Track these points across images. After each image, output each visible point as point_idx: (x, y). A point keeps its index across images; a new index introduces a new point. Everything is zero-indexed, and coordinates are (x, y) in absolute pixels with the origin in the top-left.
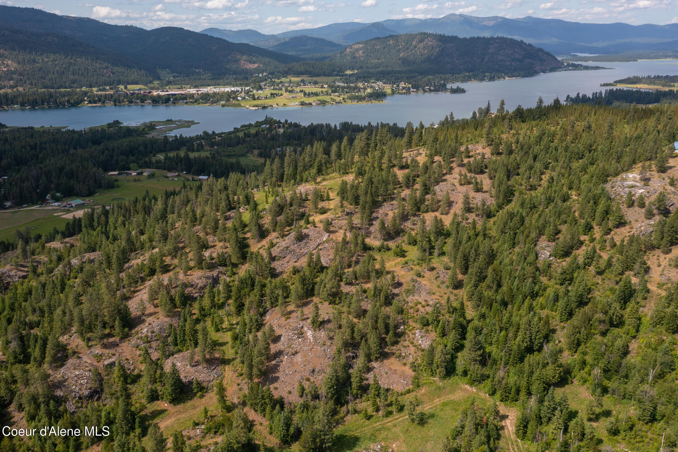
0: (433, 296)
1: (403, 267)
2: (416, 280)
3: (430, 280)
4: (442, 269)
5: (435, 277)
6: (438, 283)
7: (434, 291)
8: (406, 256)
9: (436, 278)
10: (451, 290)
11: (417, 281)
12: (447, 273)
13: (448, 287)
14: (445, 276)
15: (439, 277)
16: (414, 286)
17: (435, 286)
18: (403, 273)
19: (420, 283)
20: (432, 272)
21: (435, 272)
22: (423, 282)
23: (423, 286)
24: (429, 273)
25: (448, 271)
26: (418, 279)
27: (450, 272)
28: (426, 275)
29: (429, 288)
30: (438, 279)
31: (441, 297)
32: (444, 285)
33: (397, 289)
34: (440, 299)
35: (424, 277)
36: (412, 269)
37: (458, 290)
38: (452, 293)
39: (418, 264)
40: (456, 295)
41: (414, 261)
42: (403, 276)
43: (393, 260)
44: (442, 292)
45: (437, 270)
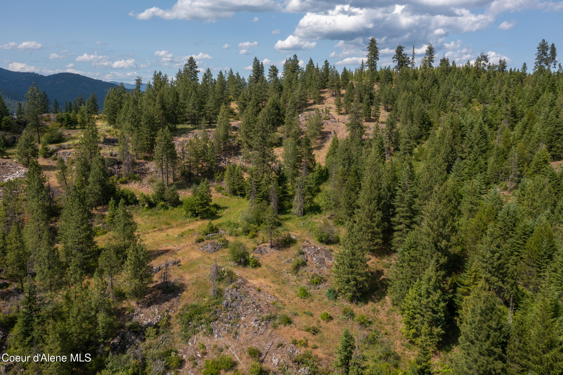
0: (284, 329)
1: (200, 241)
2: (230, 274)
3: (276, 273)
4: (314, 242)
5: (290, 266)
6: (304, 283)
7: (287, 312)
8: (219, 217)
9: (297, 268)
10: (347, 304)
11: (231, 277)
12: (329, 254)
13: (334, 295)
14: (322, 261)
15: (304, 264)
16: (219, 293)
17: (291, 293)
18: (196, 255)
19: (245, 282)
20: (284, 253)
21: (293, 250)
22: (255, 282)
23: (252, 292)
24: (275, 253)
25: (332, 247)
26: (239, 272)
27: (337, 250)
28: (265, 260)
29: (270, 300)
30: (302, 270)
31: (315, 332)
32: (324, 289)
33: (155, 309)
34: (312, 340)
35: (257, 265)
36: (225, 244)
37: (370, 305)
38: (352, 315)
39: (247, 232)
40: (365, 323)
41: (237, 226)
42: (192, 263)
43: (182, 225)
44: (318, 314)
45: (299, 244)
